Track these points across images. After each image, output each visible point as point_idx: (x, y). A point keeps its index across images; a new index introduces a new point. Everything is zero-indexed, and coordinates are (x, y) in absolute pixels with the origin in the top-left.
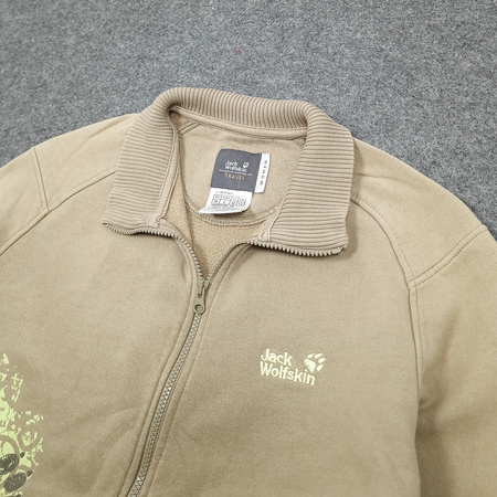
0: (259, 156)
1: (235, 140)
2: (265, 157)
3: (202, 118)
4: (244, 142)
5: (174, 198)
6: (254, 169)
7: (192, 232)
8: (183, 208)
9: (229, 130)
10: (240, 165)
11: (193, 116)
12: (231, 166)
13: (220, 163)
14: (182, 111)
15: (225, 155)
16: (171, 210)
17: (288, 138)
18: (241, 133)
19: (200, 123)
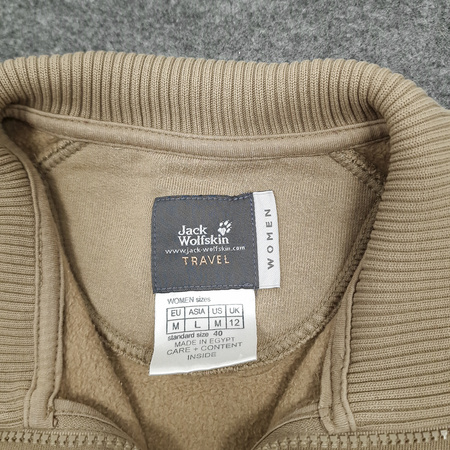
0: (247, 200)
1: (186, 171)
2: (264, 203)
3: (93, 128)
4: (208, 172)
5: (71, 337)
6: (245, 233)
7: (133, 402)
8: (98, 354)
9: (167, 150)
10: (212, 231)
11: (69, 126)
12: (190, 236)
13: (163, 235)
14: (35, 116)
15: (169, 214)
16: (71, 365)
17: (317, 152)
18: (201, 154)
19: (86, 140)
